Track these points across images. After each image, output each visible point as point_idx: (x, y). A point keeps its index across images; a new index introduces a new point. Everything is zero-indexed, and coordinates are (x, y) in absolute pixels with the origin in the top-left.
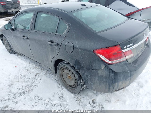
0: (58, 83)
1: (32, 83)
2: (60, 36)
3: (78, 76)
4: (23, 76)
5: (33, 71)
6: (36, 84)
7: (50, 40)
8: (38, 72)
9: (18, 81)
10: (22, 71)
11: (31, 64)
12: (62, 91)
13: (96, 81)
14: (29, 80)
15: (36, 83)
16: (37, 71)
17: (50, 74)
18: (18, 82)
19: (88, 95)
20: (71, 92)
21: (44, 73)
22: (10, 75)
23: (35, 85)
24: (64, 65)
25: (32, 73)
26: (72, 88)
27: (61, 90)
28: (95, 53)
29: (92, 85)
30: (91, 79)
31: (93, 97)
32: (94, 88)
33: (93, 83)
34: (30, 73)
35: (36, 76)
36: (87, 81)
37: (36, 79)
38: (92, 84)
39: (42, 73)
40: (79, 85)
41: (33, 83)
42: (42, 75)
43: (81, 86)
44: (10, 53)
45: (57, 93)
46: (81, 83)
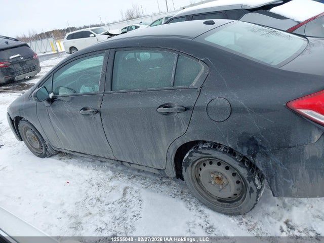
0: (183, 200)
1: (125, 212)
2: (187, 90)
3: (248, 170)
4: (94, 201)
5: (112, 184)
6: (133, 212)
7: (160, 104)
8: (125, 185)
9: (90, 214)
10: (87, 191)
11: (100, 172)
12: (203, 216)
13: (300, 174)
14: (113, 206)
15: (132, 210)
16: (122, 182)
17: (156, 183)
18: (90, 216)
19: (268, 214)
20: (226, 214)
21: (140, 185)
22: (63, 204)
23: (133, 214)
24: (203, 154)
25: (113, 189)
26: (228, 204)
27: (198, 214)
28: (292, 108)
29: (290, 183)
30: (285, 172)
31: (282, 215)
32: (294, 191)
33: (293, 179)
34: (108, 191)
35: (124, 194)
36: (276, 178)
37: (127, 201)
38: (288, 181)
39: (136, 186)
40: (252, 191)
41: (128, 212)
42: (139, 190)
43: (256, 194)
44: (39, 156)
45: (195, 223)
46: (256, 186)
